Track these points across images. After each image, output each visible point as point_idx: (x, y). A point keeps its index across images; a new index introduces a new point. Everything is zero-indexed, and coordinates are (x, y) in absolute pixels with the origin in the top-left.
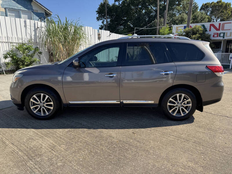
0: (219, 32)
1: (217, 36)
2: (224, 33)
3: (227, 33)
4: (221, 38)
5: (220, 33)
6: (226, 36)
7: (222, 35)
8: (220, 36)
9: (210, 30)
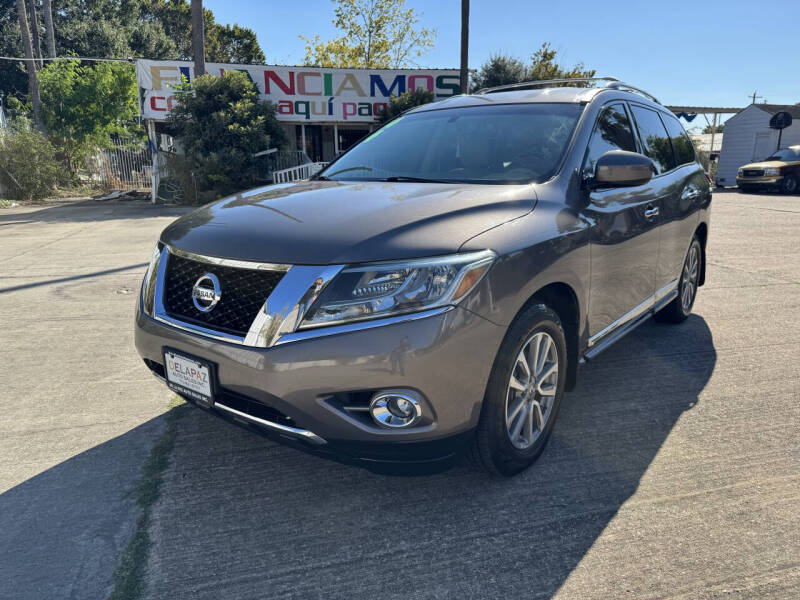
0: (293, 98)
1: (291, 112)
2: (307, 104)
3: (314, 103)
4: (302, 119)
5: (297, 103)
6: (315, 113)
7: (302, 108)
8: (297, 112)
9: (268, 91)
